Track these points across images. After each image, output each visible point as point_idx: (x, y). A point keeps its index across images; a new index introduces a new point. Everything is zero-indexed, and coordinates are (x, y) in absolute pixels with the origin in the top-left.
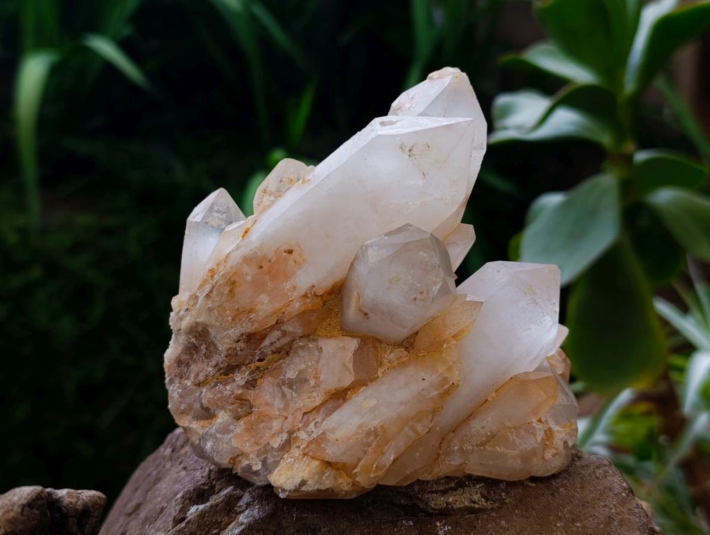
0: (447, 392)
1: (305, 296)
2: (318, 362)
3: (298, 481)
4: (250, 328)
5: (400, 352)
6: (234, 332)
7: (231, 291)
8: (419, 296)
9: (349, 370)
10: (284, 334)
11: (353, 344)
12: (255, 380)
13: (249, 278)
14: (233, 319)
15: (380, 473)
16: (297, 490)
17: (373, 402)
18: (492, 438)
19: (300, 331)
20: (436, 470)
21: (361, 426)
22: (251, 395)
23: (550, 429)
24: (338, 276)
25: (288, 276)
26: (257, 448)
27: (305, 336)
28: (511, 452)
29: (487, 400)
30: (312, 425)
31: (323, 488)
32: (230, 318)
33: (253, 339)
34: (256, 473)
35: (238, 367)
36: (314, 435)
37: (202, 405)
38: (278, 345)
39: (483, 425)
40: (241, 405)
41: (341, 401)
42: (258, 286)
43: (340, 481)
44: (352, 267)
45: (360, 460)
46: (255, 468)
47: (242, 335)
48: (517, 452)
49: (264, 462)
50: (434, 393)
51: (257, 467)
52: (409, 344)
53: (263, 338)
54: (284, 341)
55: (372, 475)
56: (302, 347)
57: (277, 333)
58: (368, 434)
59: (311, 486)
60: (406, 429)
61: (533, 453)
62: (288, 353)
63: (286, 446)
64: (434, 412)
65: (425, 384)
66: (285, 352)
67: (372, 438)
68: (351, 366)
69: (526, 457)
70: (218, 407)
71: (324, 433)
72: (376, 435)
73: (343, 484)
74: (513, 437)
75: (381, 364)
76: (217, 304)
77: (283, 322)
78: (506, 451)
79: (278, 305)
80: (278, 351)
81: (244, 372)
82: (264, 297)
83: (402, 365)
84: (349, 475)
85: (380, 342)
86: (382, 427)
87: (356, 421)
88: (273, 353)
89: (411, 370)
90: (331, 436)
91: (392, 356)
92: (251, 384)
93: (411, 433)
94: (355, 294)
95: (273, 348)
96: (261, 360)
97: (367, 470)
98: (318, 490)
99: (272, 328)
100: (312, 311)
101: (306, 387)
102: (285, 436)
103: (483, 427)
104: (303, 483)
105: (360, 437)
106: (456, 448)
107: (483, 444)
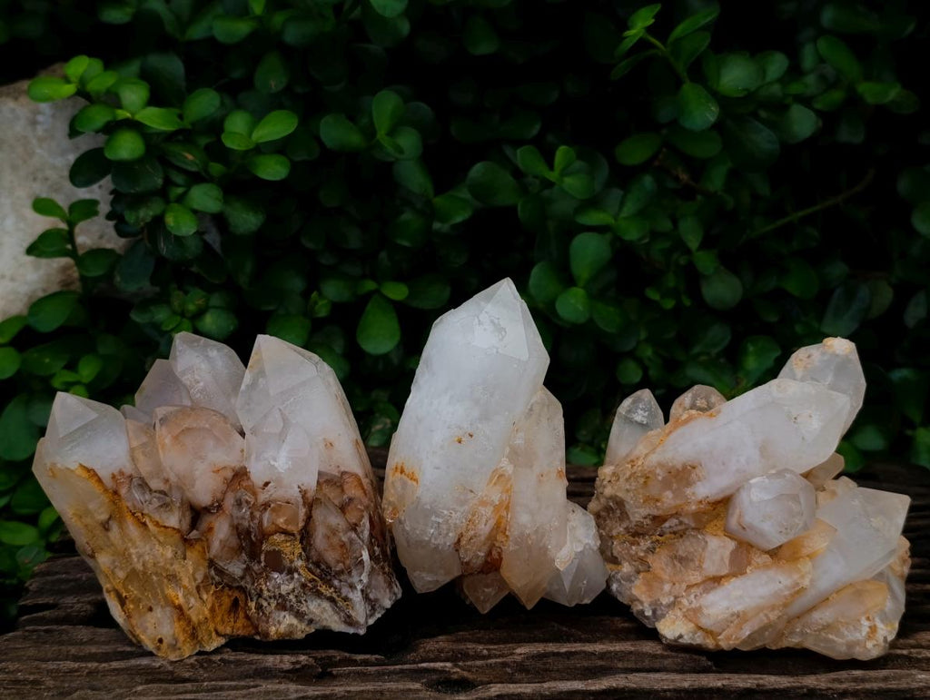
0: (798, 592)
1: (701, 502)
2: (703, 549)
3: (677, 634)
4: (656, 512)
5: (766, 558)
6: (644, 511)
7: (645, 482)
8: (784, 531)
9: (724, 563)
10: (681, 523)
11: (731, 545)
12: (655, 549)
13: (660, 478)
14: (644, 502)
15: (737, 642)
16: (676, 640)
17: (739, 593)
18: (828, 627)
19: (693, 525)
20: (780, 644)
21: (728, 609)
22: (650, 559)
23: (875, 626)
24: (727, 493)
25: (689, 484)
26: (649, 600)
27: (697, 529)
28: (839, 640)
29: (828, 599)
30: (692, 596)
31: (694, 643)
32: (642, 501)
33: (658, 520)
34: (647, 618)
35: (643, 535)
36: (693, 606)
37: (612, 554)
38: (675, 529)
39: (822, 616)
40: (641, 564)
41: (716, 584)
42: (666, 484)
43: (708, 641)
44: (738, 490)
45: (724, 630)
46: (646, 614)
47: (649, 515)
48: (844, 641)
49: (654, 612)
50: (787, 593)
51: (648, 613)
52: (774, 553)
53: (665, 520)
54: (680, 528)
55: (731, 642)
56: (693, 536)
57: (674, 521)
58: (733, 615)
59: (686, 640)
60: (761, 615)
61: (858, 643)
62: (681, 536)
63: (672, 605)
64: (785, 605)
65: (781, 586)
66: (680, 534)
67: (735, 617)
68: (727, 562)
69: (851, 645)
70: (624, 559)
71: (700, 607)
72: (738, 616)
73: (710, 643)
74: (843, 630)
75: (750, 564)
76: (634, 488)
77: (681, 515)
78: (836, 639)
79: (678, 502)
80: (675, 533)
81: (646, 540)
82: (669, 494)
83: (766, 567)
84: (715, 639)
85: (752, 546)
86: (743, 611)
87: (725, 604)
88: (671, 533)
89: (771, 573)
90: (705, 611)
91: (759, 560)
92: (651, 550)
93: (765, 618)
94: (737, 511)
95: (671, 530)
96: (661, 535)
97: (728, 638)
98: (691, 644)
99: (672, 516)
100: (704, 513)
101: (691, 564)
102: (672, 599)
103: (821, 619)
104: (681, 636)
105: (726, 616)
106: (798, 630)
107: (819, 631)
